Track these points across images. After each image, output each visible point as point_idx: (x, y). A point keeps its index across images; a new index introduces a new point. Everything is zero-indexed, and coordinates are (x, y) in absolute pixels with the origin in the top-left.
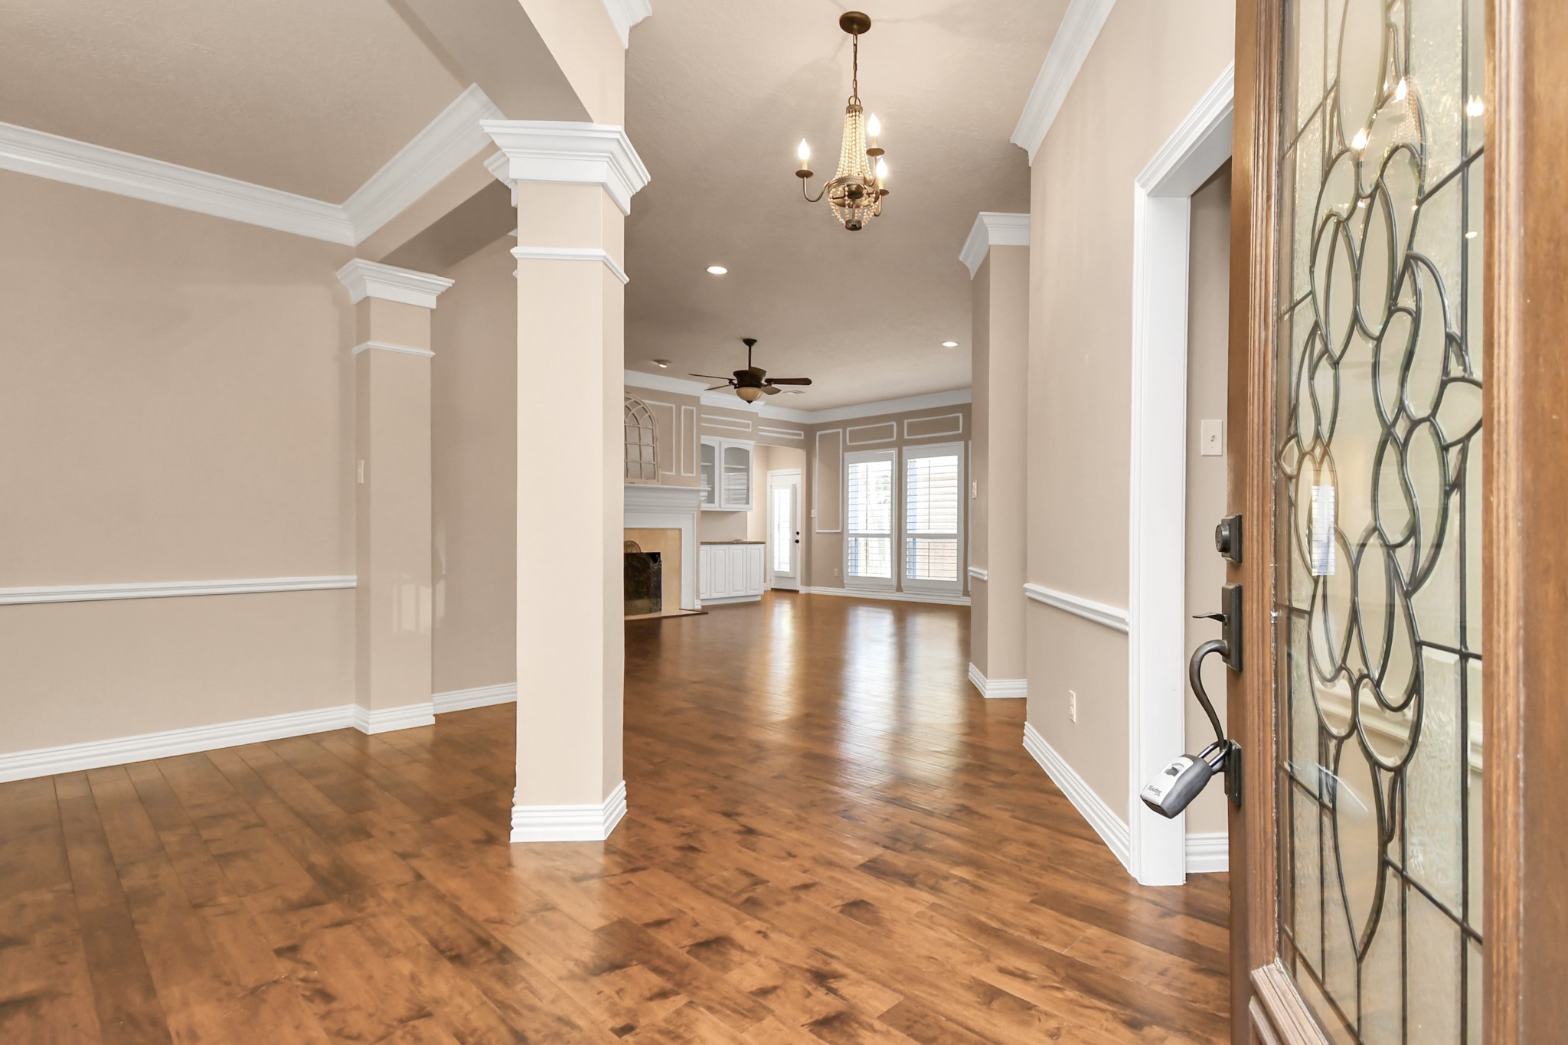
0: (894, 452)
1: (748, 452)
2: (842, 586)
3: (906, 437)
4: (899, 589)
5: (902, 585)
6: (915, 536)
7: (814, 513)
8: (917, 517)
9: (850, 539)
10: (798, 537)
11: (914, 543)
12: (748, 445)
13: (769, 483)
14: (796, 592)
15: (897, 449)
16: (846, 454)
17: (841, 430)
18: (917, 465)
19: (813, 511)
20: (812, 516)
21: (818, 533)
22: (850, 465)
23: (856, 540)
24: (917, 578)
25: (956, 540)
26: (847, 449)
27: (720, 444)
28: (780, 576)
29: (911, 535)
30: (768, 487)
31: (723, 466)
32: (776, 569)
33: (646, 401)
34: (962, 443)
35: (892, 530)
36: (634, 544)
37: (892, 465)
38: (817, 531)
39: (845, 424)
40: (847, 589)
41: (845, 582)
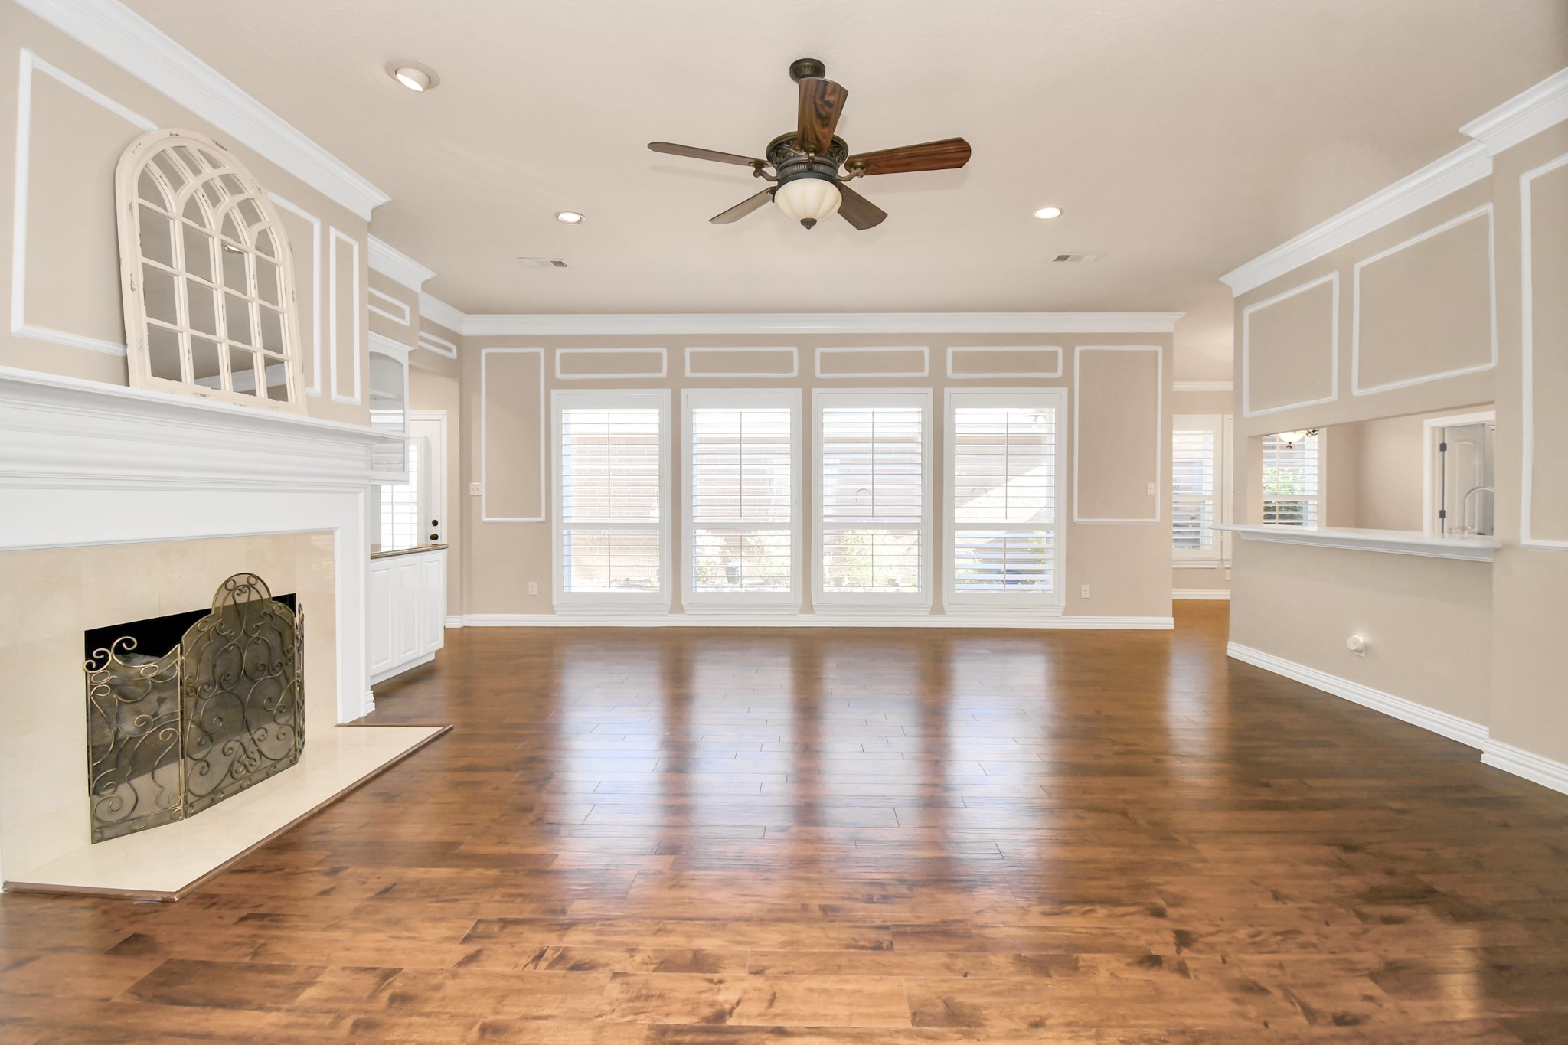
0: (665, 394)
1: (401, 366)
2: (551, 610)
3: (688, 374)
4: (678, 609)
5: (683, 602)
6: (710, 526)
7: (479, 487)
9: (565, 532)
10: (437, 530)
12: (402, 353)
15: (669, 391)
16: (554, 392)
17: (541, 352)
18: (712, 418)
19: (473, 485)
20: (474, 492)
21: (488, 521)
22: (564, 411)
25: (788, 532)
26: (553, 383)
29: (701, 526)
34: (798, 391)
35: (663, 518)
36: (252, 581)
37: (661, 415)
38: (485, 519)
39: (551, 342)
40: (560, 615)
41: (555, 603)
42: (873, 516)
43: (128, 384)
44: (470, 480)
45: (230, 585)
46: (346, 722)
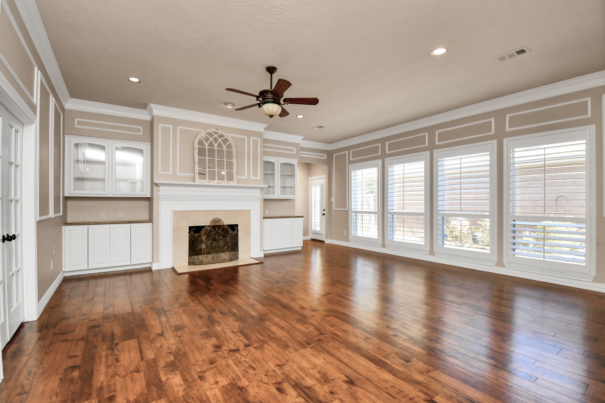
0: (379, 162)
1: (294, 165)
2: (348, 241)
3: (387, 152)
4: (384, 246)
5: (386, 244)
6: (393, 214)
7: (333, 199)
8: (395, 202)
9: (352, 214)
10: (324, 212)
11: (393, 218)
12: (294, 162)
13: (310, 184)
14: (323, 242)
15: (381, 160)
16: (350, 165)
17: (347, 152)
18: (394, 169)
19: (332, 198)
20: (332, 201)
21: (335, 210)
22: (352, 172)
23: (356, 215)
24: (395, 240)
25: (424, 217)
26: (351, 162)
27: (278, 161)
28: (315, 233)
29: (390, 213)
30: (309, 185)
31: (279, 173)
32: (313, 229)
33: (228, 134)
35: (378, 210)
36: (219, 220)
37: (378, 170)
38: (334, 209)
39: (348, 148)
40: (351, 243)
41: (350, 239)
42: (461, 211)
43: (195, 182)
44: (331, 197)
45: (214, 220)
46: (253, 257)
